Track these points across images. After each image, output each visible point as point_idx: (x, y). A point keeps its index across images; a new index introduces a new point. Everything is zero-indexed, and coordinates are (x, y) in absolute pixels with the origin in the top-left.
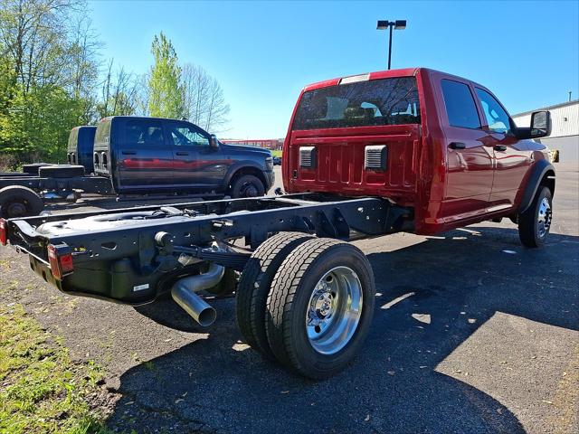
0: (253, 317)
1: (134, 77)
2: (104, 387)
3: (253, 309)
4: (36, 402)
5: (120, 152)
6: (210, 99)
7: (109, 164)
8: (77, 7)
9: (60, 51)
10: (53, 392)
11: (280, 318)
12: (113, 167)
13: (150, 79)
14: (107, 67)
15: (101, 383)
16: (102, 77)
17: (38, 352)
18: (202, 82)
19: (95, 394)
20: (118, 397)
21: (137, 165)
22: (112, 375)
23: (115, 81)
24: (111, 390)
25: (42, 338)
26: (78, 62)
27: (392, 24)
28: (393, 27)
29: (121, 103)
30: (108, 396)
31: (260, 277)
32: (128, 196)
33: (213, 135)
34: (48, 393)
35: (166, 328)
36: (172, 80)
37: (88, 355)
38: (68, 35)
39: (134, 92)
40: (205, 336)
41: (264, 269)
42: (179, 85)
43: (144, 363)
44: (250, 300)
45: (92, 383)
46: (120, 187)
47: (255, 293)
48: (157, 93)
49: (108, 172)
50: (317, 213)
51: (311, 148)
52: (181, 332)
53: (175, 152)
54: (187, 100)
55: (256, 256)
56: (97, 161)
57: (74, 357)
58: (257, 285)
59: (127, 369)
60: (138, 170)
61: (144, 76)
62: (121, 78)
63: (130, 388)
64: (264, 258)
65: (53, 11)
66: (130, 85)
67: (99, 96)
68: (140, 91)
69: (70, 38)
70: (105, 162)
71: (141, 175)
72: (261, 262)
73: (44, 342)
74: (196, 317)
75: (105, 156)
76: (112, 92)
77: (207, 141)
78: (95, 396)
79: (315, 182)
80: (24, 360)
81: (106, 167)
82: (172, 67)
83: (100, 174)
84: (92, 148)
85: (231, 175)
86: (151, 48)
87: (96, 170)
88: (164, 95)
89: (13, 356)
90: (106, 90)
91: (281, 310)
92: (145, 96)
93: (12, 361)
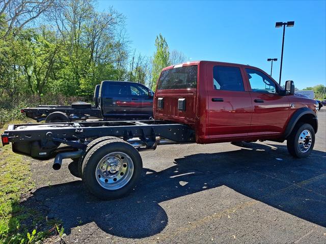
1: (146, 59)
4: (7, 194)
8: (120, 23)
9: (111, 46)
12: (102, 105)
13: (153, 59)
14: (132, 53)
16: (130, 59)
20: (32, 195)
23: (136, 60)
26: (119, 51)
27: (285, 24)
28: (286, 25)
29: (139, 72)
36: (165, 59)
38: (115, 38)
39: (146, 66)
40: (81, 179)
42: (168, 62)
51: (161, 99)
53: (131, 98)
61: (151, 57)
62: (140, 58)
63: (37, 193)
65: (109, 26)
66: (144, 63)
67: (128, 68)
69: (116, 39)
76: (135, 66)
79: (163, 115)
82: (165, 52)
86: (155, 43)
88: (160, 67)
90: (132, 65)
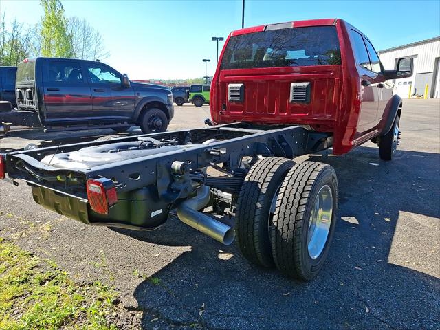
0: (257, 232)
1: (26, 26)
2: (120, 306)
3: (257, 226)
5: (46, 88)
6: (93, 47)
7: (36, 100)
10: (71, 316)
11: (290, 233)
12: (40, 103)
13: (42, 27)
15: (116, 302)
17: (36, 277)
18: (87, 32)
19: (114, 314)
20: (140, 315)
21: (61, 100)
22: (124, 294)
23: (9, 28)
24: (130, 309)
25: (32, 263)
29: (17, 49)
30: (129, 315)
31: (261, 198)
32: (53, 128)
33: (125, 74)
34: (66, 318)
35: (149, 244)
36: (61, 30)
37: (89, 276)
39: (27, 39)
40: (189, 249)
41: (264, 191)
42: (67, 34)
43: (148, 279)
44: (254, 218)
45: (108, 302)
46: (47, 120)
47: (258, 212)
48: (48, 40)
49: (34, 107)
50: (269, 139)
51: (240, 85)
52: (164, 247)
53: (93, 89)
54: (74, 46)
55: (252, 179)
56: (21, 97)
57: (76, 280)
58: (259, 205)
59: (136, 286)
60: (62, 105)
61: (36, 25)
62: (15, 27)
63: (149, 306)
64: (261, 181)
66: (23, 33)
68: (32, 39)
70: (31, 97)
71: (65, 108)
72: (259, 185)
73: (36, 267)
74: (221, 238)
75: (30, 93)
76: (8, 38)
77: (118, 80)
78: (116, 316)
79: (244, 114)
80: (25, 285)
81: (32, 102)
82: (60, 18)
83: (23, 109)
84: (14, 86)
85: (141, 109)
87: (20, 105)
88: (54, 42)
89: (11, 283)
90: (2, 37)
91: (291, 226)
92: (37, 43)
93: (12, 288)
